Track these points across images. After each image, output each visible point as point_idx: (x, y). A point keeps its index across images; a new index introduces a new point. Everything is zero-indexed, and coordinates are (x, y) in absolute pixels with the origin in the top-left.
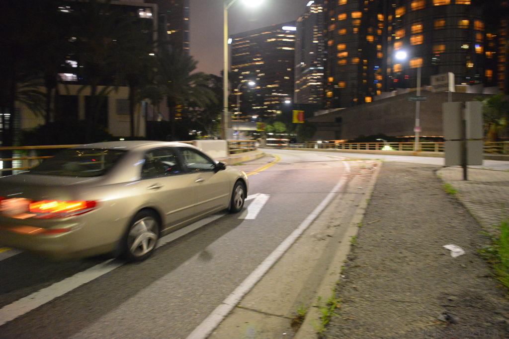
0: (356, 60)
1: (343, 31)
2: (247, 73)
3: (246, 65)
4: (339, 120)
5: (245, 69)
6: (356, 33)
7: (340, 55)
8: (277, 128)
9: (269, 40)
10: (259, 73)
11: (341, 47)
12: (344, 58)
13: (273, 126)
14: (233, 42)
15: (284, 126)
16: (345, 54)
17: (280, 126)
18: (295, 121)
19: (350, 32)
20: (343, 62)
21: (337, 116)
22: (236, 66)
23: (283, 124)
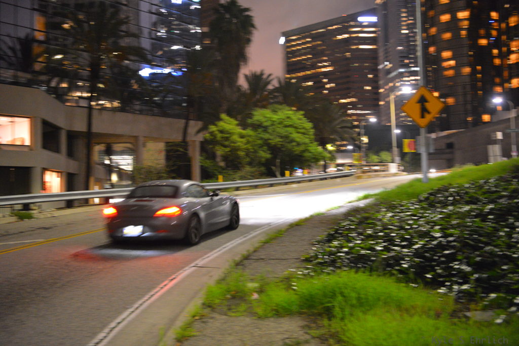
0: (467, 70)
1: (447, 36)
2: (310, 83)
3: (308, 72)
4: (450, 146)
5: (307, 78)
6: (464, 36)
7: (445, 64)
9: (339, 37)
10: (327, 83)
11: (446, 54)
12: (451, 68)
14: (287, 41)
16: (452, 63)
18: (406, 150)
19: (456, 35)
20: (450, 73)
21: (449, 141)
22: (294, 75)
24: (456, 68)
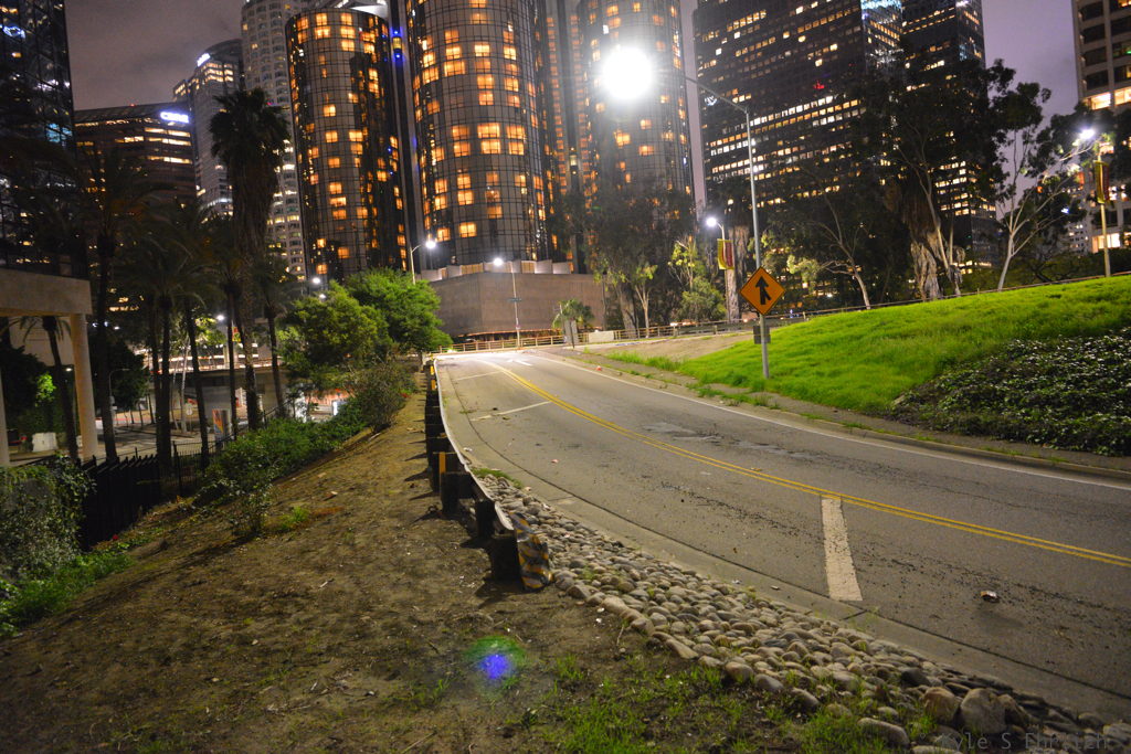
0: (363, 212)
1: (335, 162)
6: (358, 166)
7: (334, 201)
9: (128, 140)
11: (335, 188)
12: (340, 207)
19: (347, 164)
20: (342, 214)
24: (348, 207)
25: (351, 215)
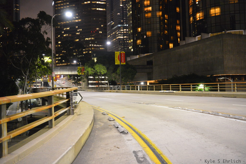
0: (160, 14)
3: (67, 22)
4: (150, 63)
5: (67, 25)
7: (146, 9)
8: (98, 71)
9: (86, 3)
10: (78, 29)
11: (147, 2)
12: (149, 12)
13: (94, 69)
14: (55, 4)
15: (106, 68)
16: (150, 8)
17: (101, 69)
18: (117, 62)
20: (149, 15)
22: (59, 23)
23: (104, 66)
24: (153, 12)
25: (154, 16)
